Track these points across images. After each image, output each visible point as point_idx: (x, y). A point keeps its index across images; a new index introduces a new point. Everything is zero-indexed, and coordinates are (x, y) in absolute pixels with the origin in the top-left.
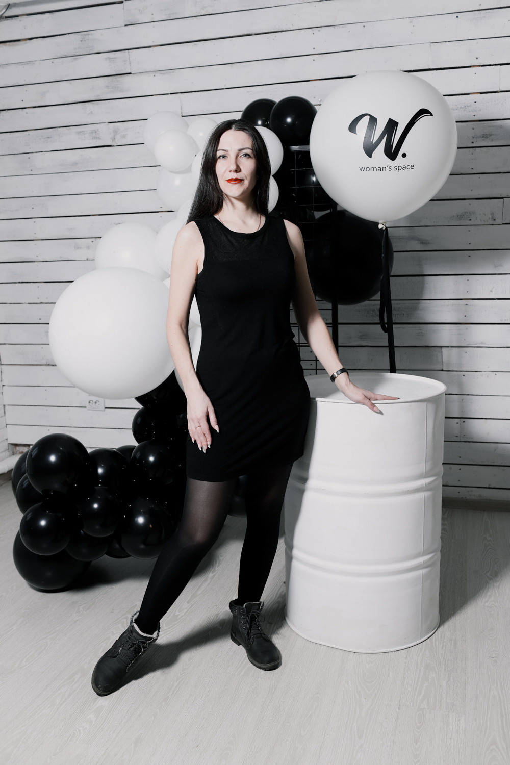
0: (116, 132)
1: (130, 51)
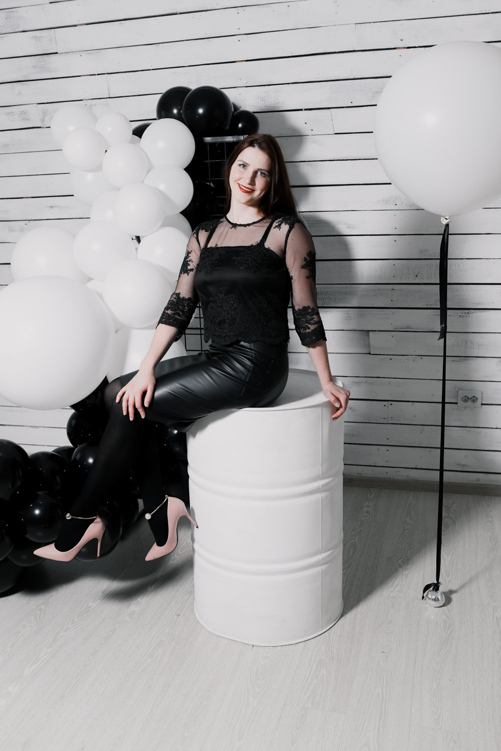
0: (45, 113)
1: (55, 29)
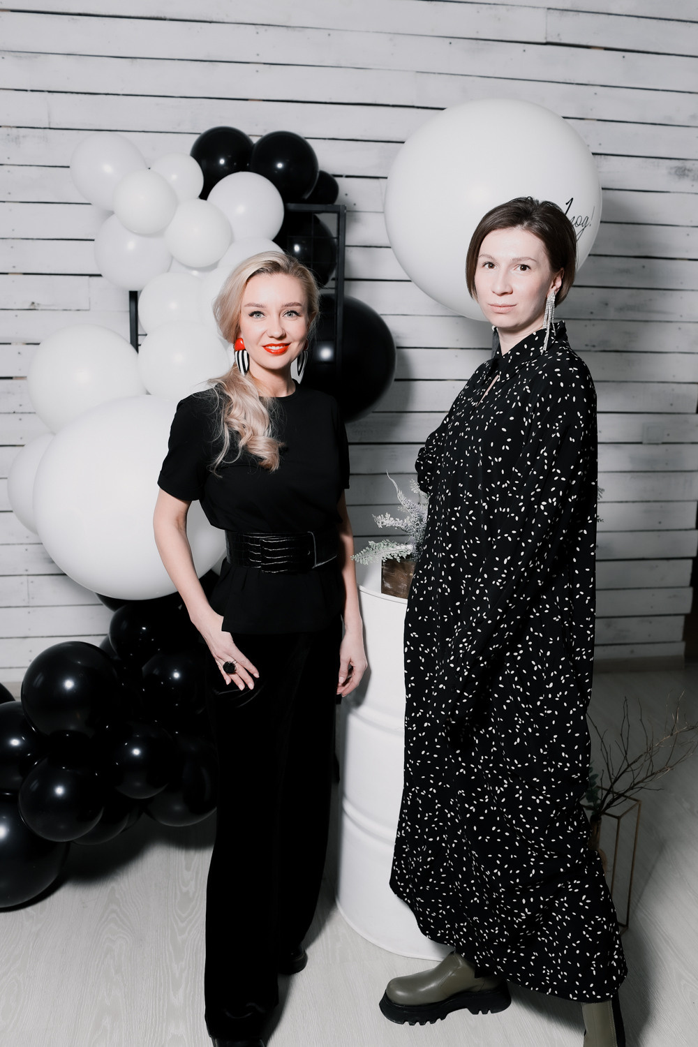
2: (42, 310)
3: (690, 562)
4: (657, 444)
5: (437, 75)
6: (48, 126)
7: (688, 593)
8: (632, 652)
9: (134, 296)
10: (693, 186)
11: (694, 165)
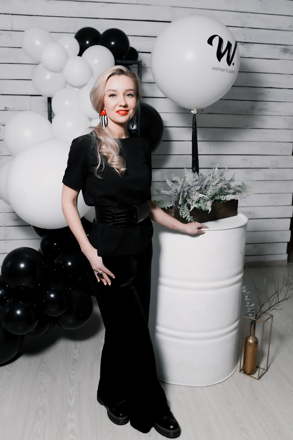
2: (10, 110)
3: (290, 220)
4: (275, 168)
5: (180, 8)
6: (11, 30)
7: (289, 233)
8: (265, 258)
9: (50, 100)
10: (290, 57)
11: (291, 47)
